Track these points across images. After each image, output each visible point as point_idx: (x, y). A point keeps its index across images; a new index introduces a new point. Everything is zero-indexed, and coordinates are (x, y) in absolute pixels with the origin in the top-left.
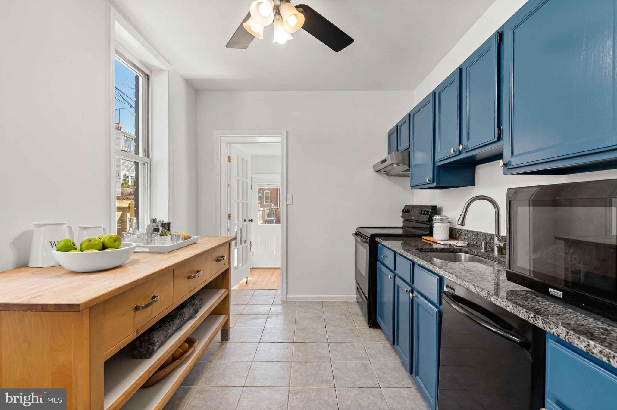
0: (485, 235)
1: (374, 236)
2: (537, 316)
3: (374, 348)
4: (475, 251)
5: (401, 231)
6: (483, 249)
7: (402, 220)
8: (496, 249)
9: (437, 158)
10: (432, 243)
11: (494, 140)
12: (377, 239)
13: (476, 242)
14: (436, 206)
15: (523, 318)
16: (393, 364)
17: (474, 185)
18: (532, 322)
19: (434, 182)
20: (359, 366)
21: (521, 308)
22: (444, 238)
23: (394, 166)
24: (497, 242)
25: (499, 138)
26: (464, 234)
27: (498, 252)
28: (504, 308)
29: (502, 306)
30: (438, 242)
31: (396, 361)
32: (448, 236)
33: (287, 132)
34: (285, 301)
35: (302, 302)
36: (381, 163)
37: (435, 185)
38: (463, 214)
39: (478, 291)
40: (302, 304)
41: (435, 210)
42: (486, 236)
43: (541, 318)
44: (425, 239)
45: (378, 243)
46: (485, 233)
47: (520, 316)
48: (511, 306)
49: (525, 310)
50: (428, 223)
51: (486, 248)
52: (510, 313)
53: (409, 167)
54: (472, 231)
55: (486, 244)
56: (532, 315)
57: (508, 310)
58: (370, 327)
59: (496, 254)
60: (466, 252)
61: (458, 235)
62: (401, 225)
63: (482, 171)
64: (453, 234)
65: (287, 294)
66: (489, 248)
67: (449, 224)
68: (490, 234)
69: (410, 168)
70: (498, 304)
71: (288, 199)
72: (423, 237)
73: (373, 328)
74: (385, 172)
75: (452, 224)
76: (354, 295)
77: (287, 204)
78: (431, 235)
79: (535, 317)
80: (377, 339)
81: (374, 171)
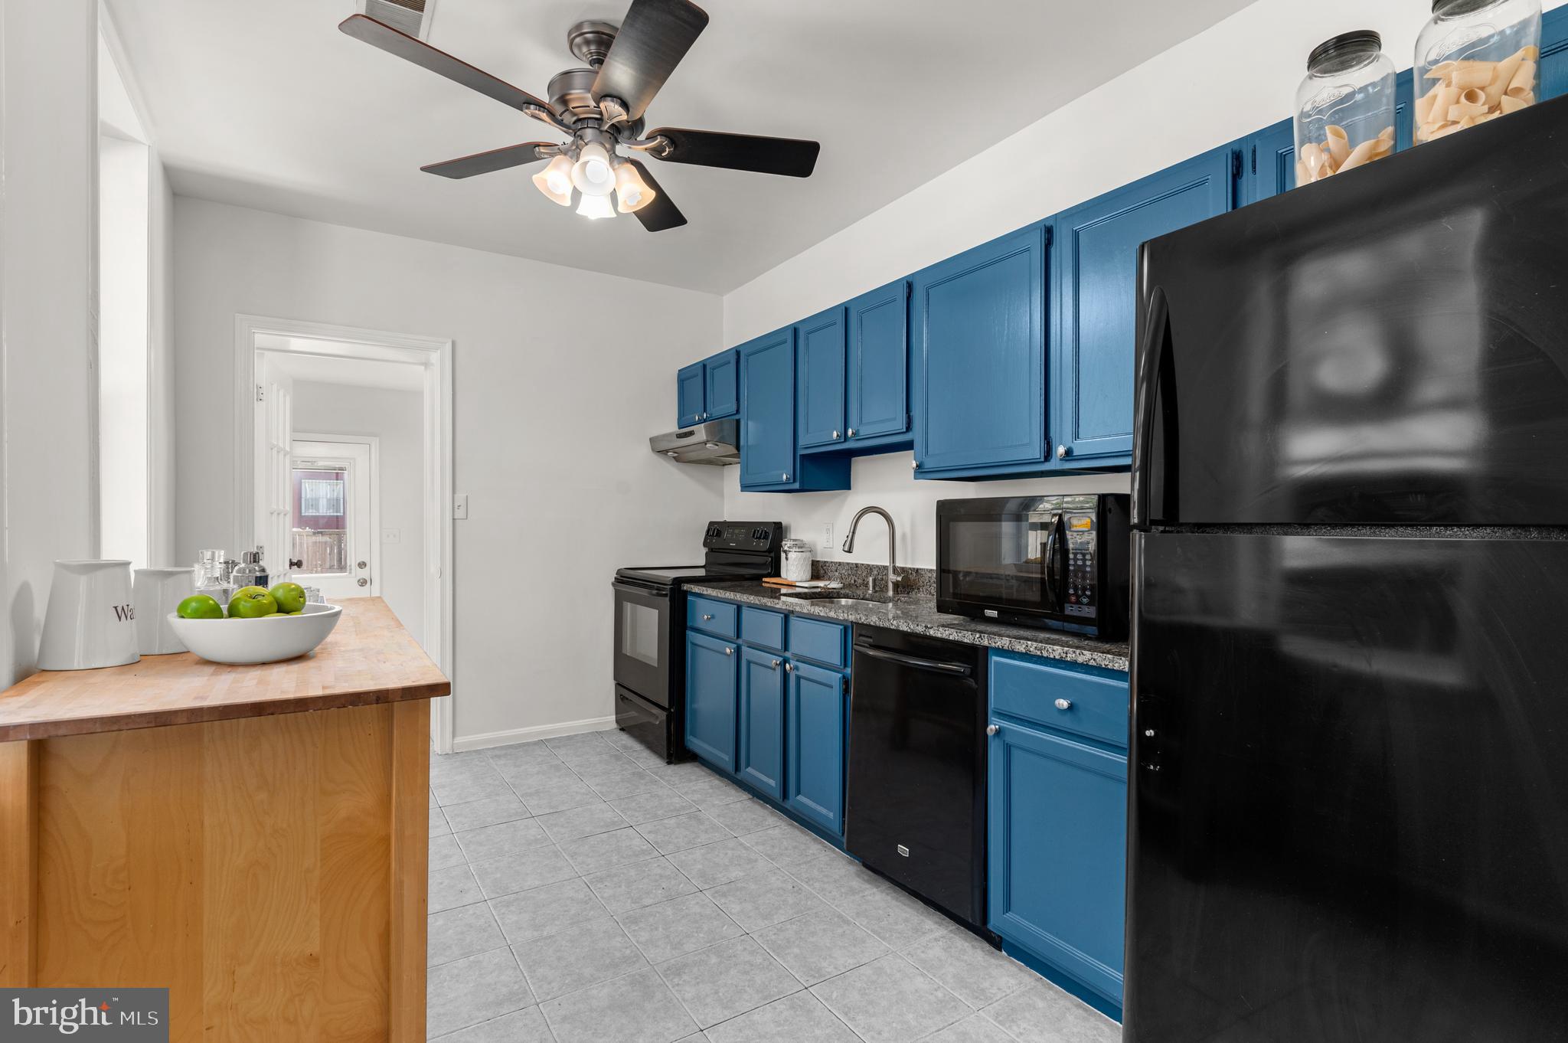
0: (869, 569)
1: (678, 581)
2: (982, 635)
3: (694, 791)
4: (859, 592)
5: (702, 573)
6: (871, 589)
7: (704, 550)
8: (891, 586)
9: (802, 442)
10: (778, 586)
11: (902, 431)
12: (686, 587)
13: (855, 581)
14: (781, 523)
15: (968, 641)
16: (739, 805)
17: (850, 489)
18: (978, 643)
19: (795, 481)
20: (685, 820)
21: (966, 632)
22: (804, 579)
23: (708, 445)
24: (892, 577)
25: (909, 428)
26: (834, 568)
27: (894, 591)
28: (946, 637)
29: (944, 636)
30: (797, 584)
31: (741, 799)
32: (808, 575)
33: (454, 344)
34: (451, 753)
35: (493, 749)
36: (678, 437)
37: (797, 486)
38: (851, 534)
39: (912, 627)
40: (497, 752)
41: (777, 531)
42: (871, 569)
43: (986, 635)
44: (769, 583)
45: (686, 593)
46: (868, 565)
47: (966, 641)
48: (955, 633)
49: (970, 633)
50: (767, 554)
51: (874, 588)
52: (954, 641)
53: (738, 448)
54: (848, 564)
55: (874, 580)
56: (978, 636)
57: (951, 638)
58: (669, 763)
59: (891, 593)
60: (846, 597)
61: (822, 572)
62: (702, 562)
63: (861, 467)
64: (818, 570)
65: (454, 736)
66: (880, 586)
67: (808, 554)
68: (877, 566)
69: (741, 452)
70: (939, 635)
71: (456, 507)
72: (764, 579)
73: (675, 764)
74: (676, 455)
75: (816, 556)
76: (610, 715)
77: (454, 519)
78: (778, 574)
79: (980, 637)
80: (693, 778)
81: (653, 450)
